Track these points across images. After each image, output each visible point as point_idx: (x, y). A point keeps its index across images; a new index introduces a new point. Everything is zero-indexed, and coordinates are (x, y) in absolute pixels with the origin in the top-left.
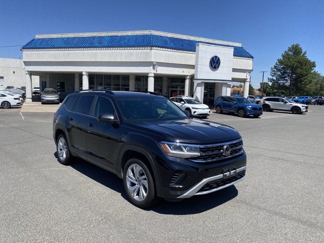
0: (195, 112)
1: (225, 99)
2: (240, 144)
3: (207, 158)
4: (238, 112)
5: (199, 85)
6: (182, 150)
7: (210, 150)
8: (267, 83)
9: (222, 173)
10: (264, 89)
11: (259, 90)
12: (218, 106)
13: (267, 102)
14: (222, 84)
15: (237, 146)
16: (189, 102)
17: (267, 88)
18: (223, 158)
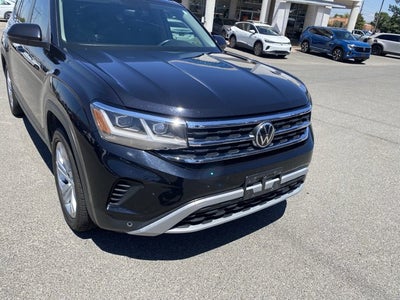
0: (268, 47)
1: (317, 31)
2: (305, 120)
3: (205, 153)
4: (332, 52)
5: (282, 6)
6: (142, 130)
7: (216, 135)
8: (386, 14)
9: (243, 186)
10: (381, 23)
11: (372, 23)
12: (305, 41)
13: (380, 41)
14: (318, 6)
15: (293, 124)
16: (263, 31)
17: (383, 20)
18: (251, 152)
